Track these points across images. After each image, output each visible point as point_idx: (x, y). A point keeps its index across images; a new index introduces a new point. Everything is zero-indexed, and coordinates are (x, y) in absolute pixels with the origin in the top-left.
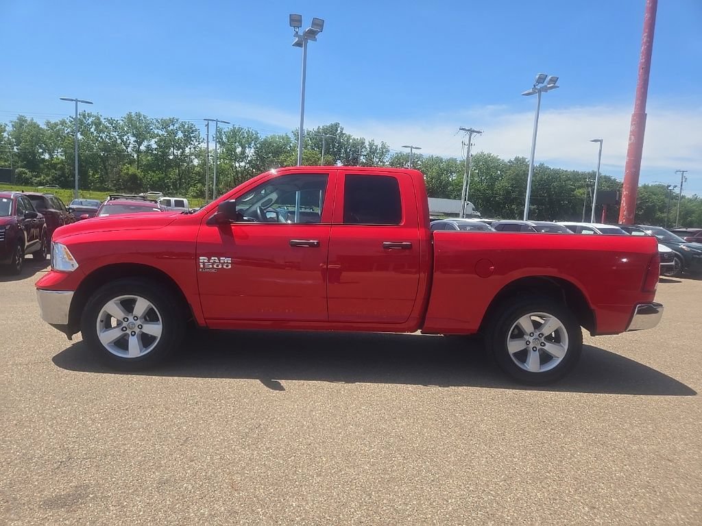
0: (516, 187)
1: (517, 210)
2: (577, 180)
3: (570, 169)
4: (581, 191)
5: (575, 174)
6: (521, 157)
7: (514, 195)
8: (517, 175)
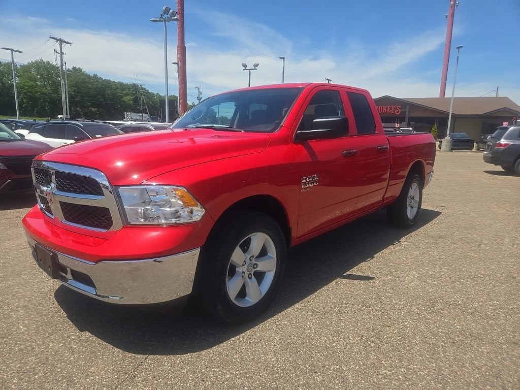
0: (78, 93)
1: (81, 111)
2: (123, 89)
3: (117, 81)
4: (128, 98)
5: (121, 84)
6: (77, 67)
7: (78, 99)
8: (77, 82)
